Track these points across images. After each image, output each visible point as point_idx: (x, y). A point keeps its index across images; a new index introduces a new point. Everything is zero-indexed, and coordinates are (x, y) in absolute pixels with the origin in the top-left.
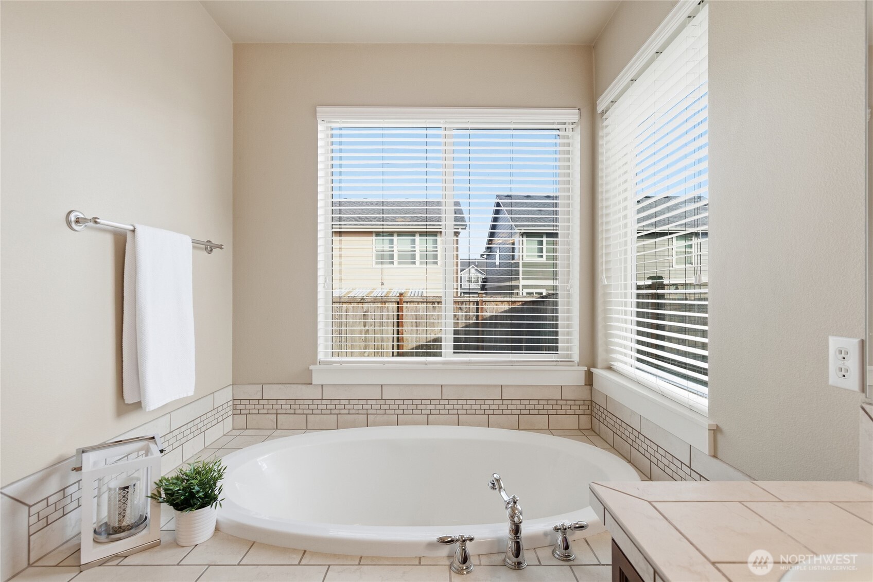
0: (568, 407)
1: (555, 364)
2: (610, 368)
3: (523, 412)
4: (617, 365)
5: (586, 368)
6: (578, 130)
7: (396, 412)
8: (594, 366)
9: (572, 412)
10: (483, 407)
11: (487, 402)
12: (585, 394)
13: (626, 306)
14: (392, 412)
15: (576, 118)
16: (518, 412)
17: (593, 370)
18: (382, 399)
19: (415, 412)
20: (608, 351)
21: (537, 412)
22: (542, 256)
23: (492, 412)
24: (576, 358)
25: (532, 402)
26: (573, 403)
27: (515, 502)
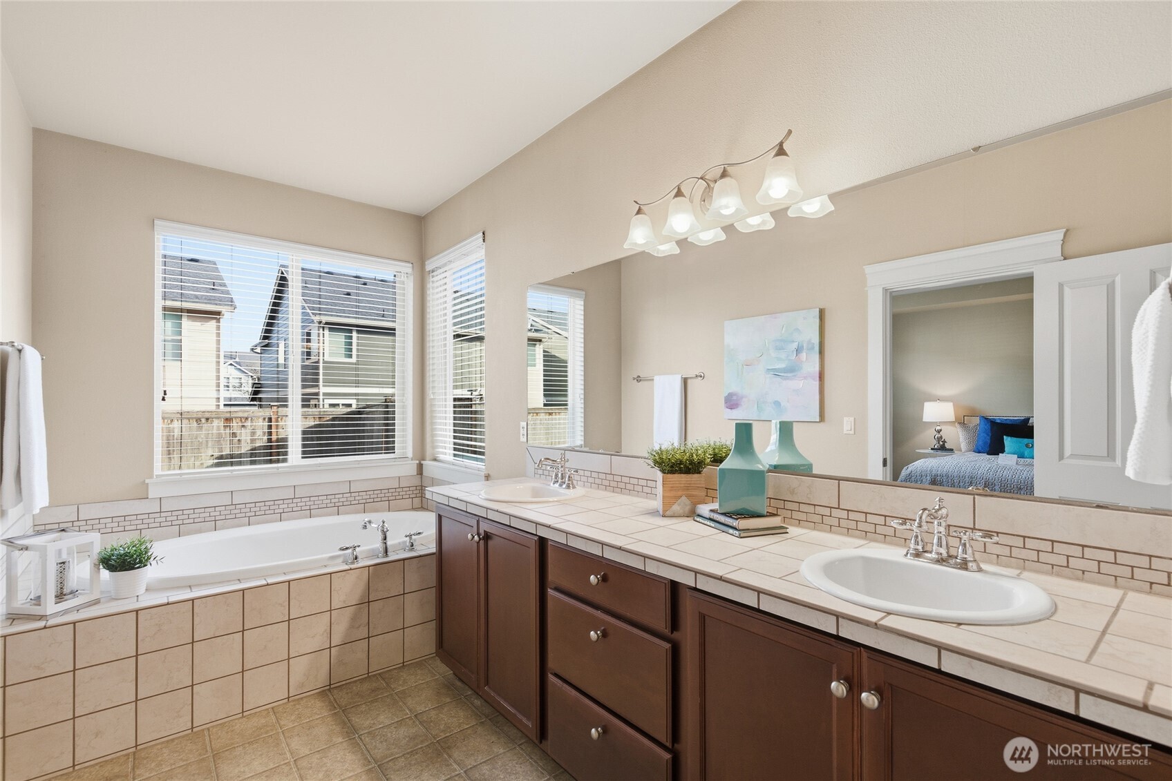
0: (404, 493)
1: (394, 460)
2: (435, 460)
3: (368, 501)
4: (441, 457)
5: (418, 462)
6: (412, 278)
7: (248, 514)
8: (424, 460)
9: (408, 496)
10: (333, 501)
11: (337, 496)
12: (416, 482)
13: (445, 413)
14: (244, 515)
15: (409, 270)
16: (364, 501)
17: (423, 462)
18: (232, 505)
19: (267, 512)
20: (434, 447)
21: (379, 499)
22: (350, 356)
23: (341, 504)
24: (410, 454)
25: (376, 492)
26: (408, 489)
27: (384, 522)
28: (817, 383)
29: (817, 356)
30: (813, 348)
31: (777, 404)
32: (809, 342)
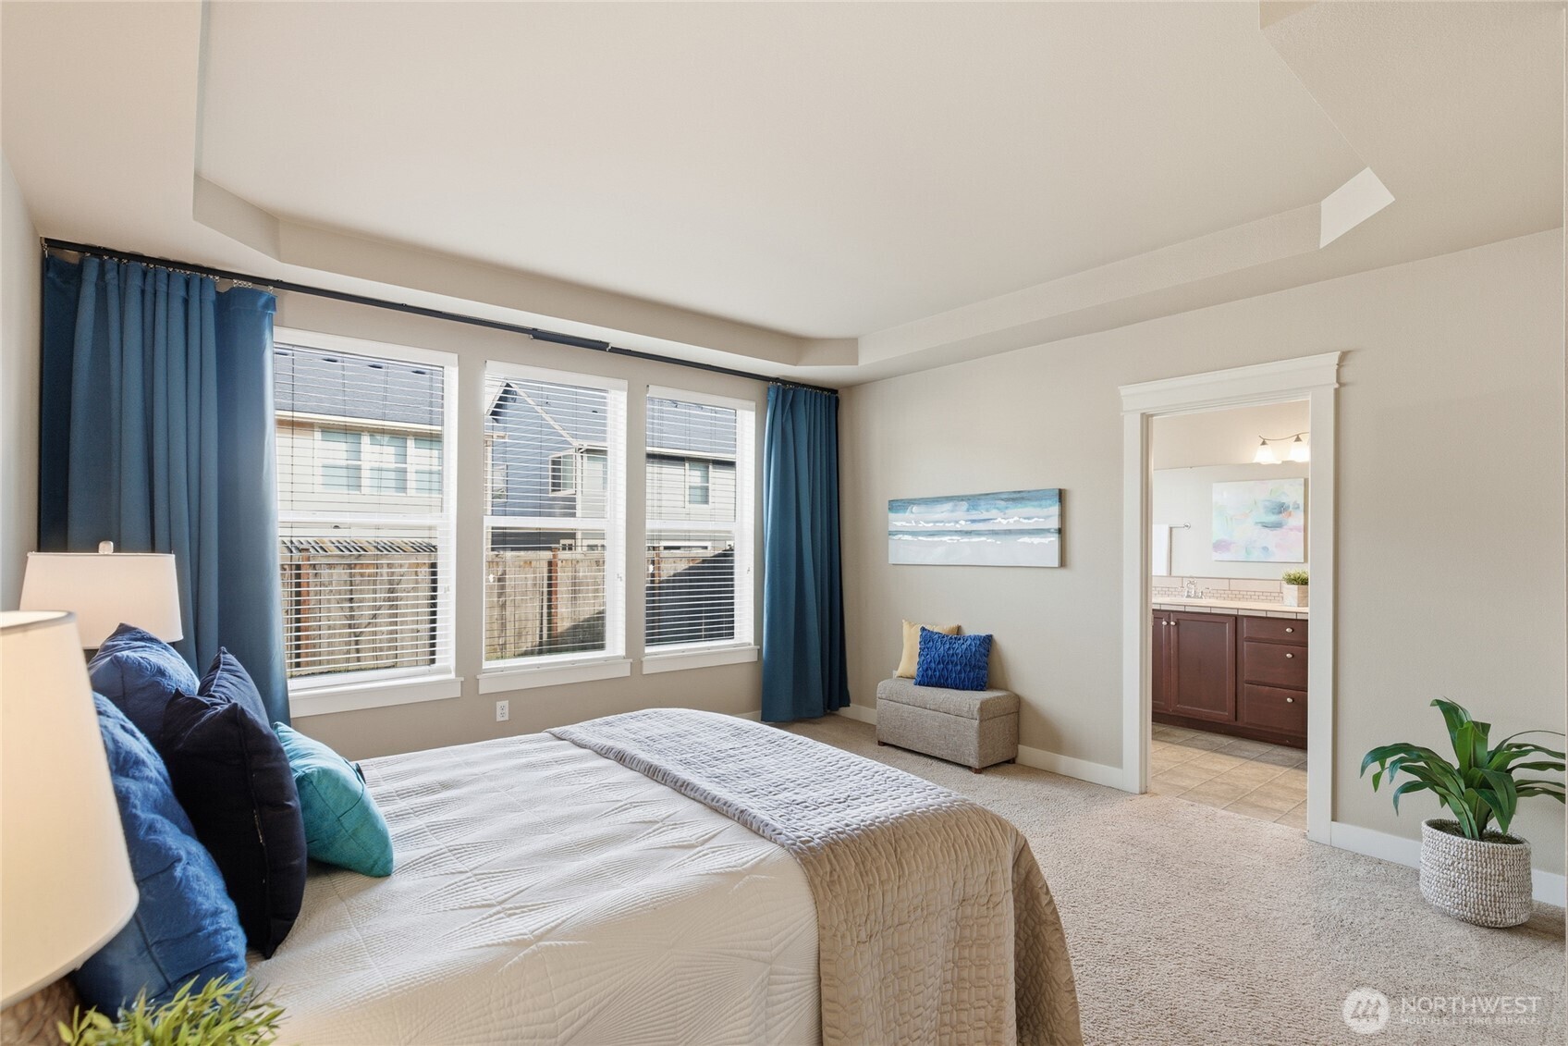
28: (1301, 534)
29: (1303, 513)
30: (1298, 508)
31: (1265, 549)
32: (1295, 503)
